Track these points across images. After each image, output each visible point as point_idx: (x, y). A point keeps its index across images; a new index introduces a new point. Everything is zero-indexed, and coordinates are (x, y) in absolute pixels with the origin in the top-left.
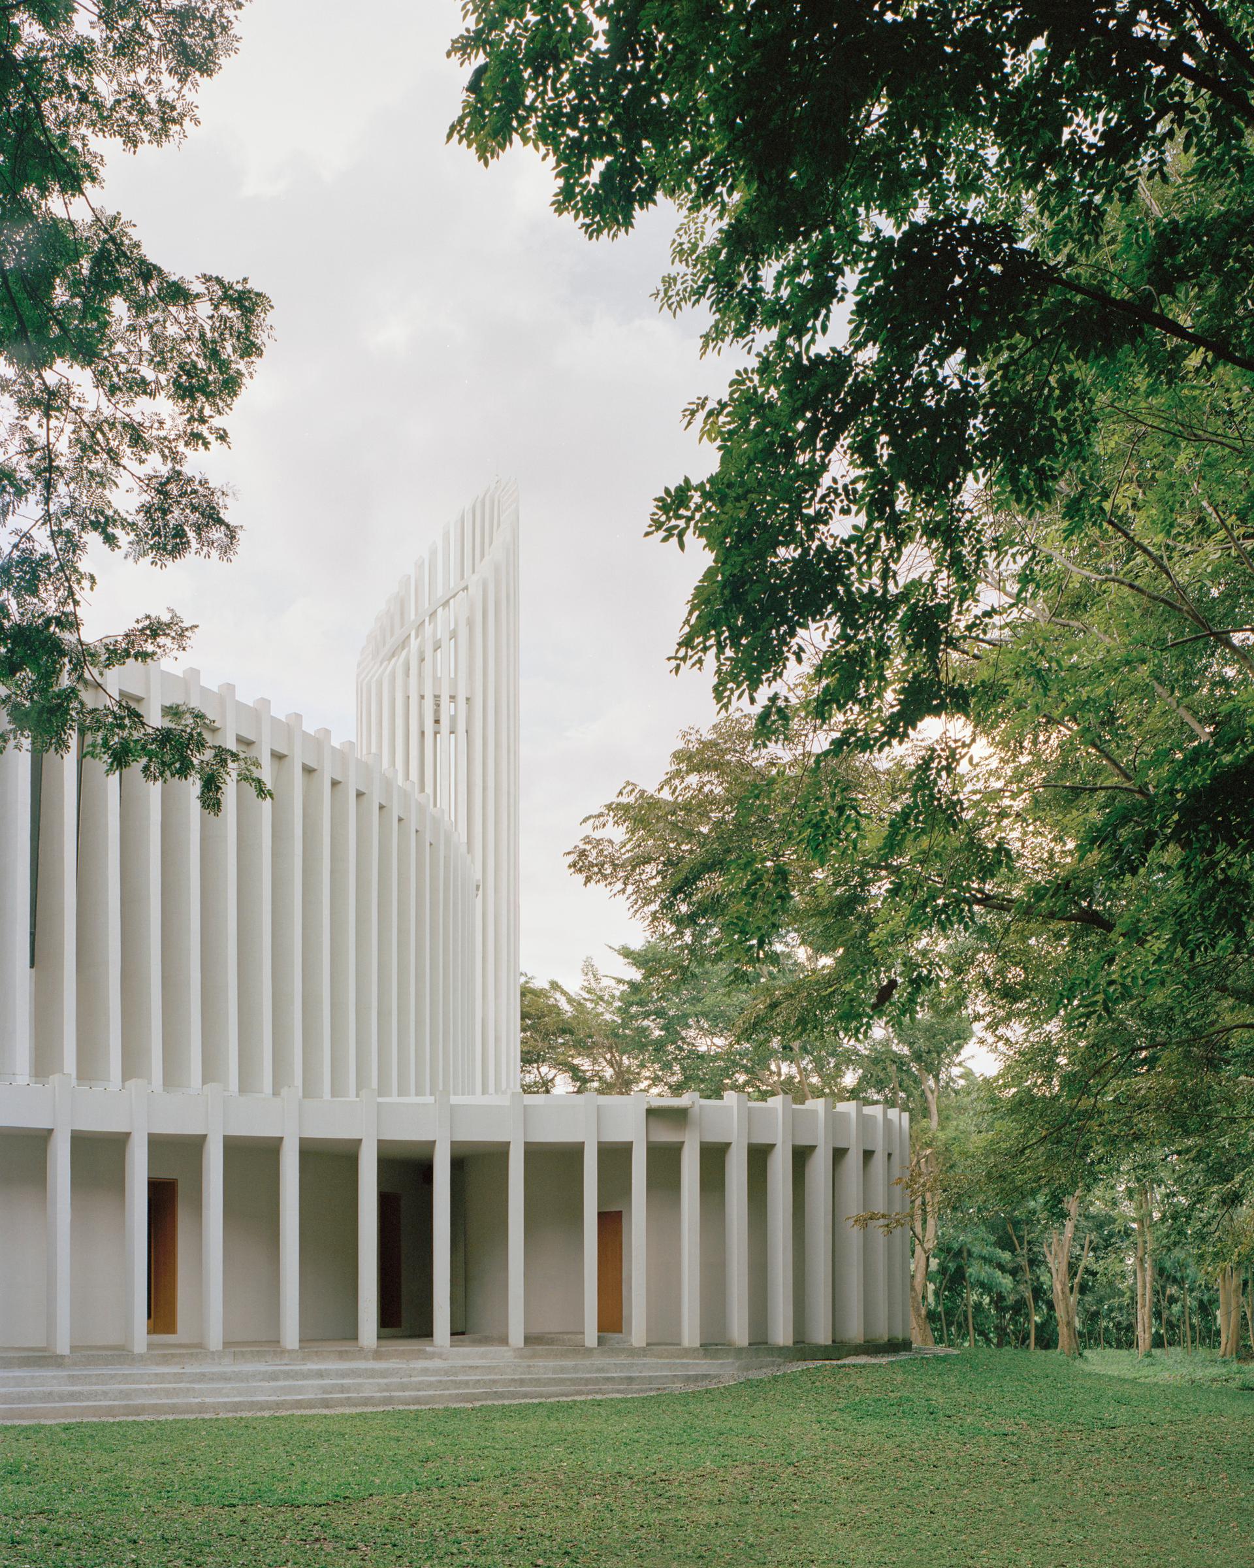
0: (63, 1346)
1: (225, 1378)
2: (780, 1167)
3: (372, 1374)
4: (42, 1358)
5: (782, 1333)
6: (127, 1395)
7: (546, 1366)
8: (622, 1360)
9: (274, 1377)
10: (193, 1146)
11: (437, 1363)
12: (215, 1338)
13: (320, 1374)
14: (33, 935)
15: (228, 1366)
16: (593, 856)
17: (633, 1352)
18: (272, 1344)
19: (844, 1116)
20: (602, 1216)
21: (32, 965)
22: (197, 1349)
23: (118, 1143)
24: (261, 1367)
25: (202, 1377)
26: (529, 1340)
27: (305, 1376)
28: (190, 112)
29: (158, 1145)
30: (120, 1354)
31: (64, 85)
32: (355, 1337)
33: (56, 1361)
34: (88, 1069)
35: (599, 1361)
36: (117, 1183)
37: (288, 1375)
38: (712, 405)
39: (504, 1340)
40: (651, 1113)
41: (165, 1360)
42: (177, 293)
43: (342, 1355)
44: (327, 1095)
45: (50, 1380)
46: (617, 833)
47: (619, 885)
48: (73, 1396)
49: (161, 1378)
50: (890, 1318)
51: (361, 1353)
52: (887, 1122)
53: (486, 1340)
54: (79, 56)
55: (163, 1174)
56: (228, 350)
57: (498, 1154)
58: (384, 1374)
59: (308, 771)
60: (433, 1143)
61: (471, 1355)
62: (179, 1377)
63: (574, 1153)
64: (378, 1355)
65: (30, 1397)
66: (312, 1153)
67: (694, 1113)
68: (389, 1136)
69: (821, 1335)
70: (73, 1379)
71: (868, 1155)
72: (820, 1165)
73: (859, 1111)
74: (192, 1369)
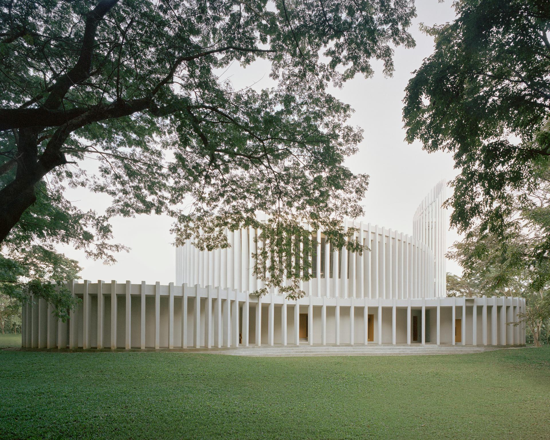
0: (352, 343)
1: (381, 349)
2: (494, 311)
3: (409, 349)
4: (349, 345)
5: (495, 343)
6: (362, 351)
7: (444, 348)
8: (460, 347)
9: (390, 349)
10: (376, 309)
11: (423, 347)
12: (380, 342)
13: (399, 349)
14: (348, 273)
15: (382, 347)
16: (450, 254)
17: (463, 346)
18: (391, 344)
19: (509, 300)
20: (456, 320)
21: (348, 278)
22: (377, 344)
23: (362, 308)
24: (388, 347)
25: (377, 349)
26: (441, 343)
27: (396, 349)
28: (357, 149)
29: (370, 308)
30: (363, 345)
31: (337, 149)
32: (406, 343)
33: (352, 346)
34: (358, 295)
35: (455, 348)
36: (362, 315)
37: (393, 349)
38: (452, 181)
39: (436, 343)
40: (466, 300)
41: (371, 346)
42: (355, 177)
43: (404, 346)
44: (403, 299)
45: (349, 349)
46: (456, 250)
47: (456, 259)
48: (353, 351)
49: (370, 349)
50: (520, 340)
51: (408, 345)
52: (520, 301)
53: (433, 343)
54: (340, 144)
55: (370, 314)
56: (364, 185)
57: (435, 309)
58: (411, 349)
59: (399, 240)
60: (421, 307)
61: (429, 346)
62: (373, 349)
63: (450, 308)
64: (411, 346)
65: (346, 351)
66: (399, 309)
67: (475, 300)
68: (413, 306)
69: (504, 343)
70: (354, 349)
71: (515, 307)
72: (504, 310)
73: (513, 299)
74: (376, 347)
